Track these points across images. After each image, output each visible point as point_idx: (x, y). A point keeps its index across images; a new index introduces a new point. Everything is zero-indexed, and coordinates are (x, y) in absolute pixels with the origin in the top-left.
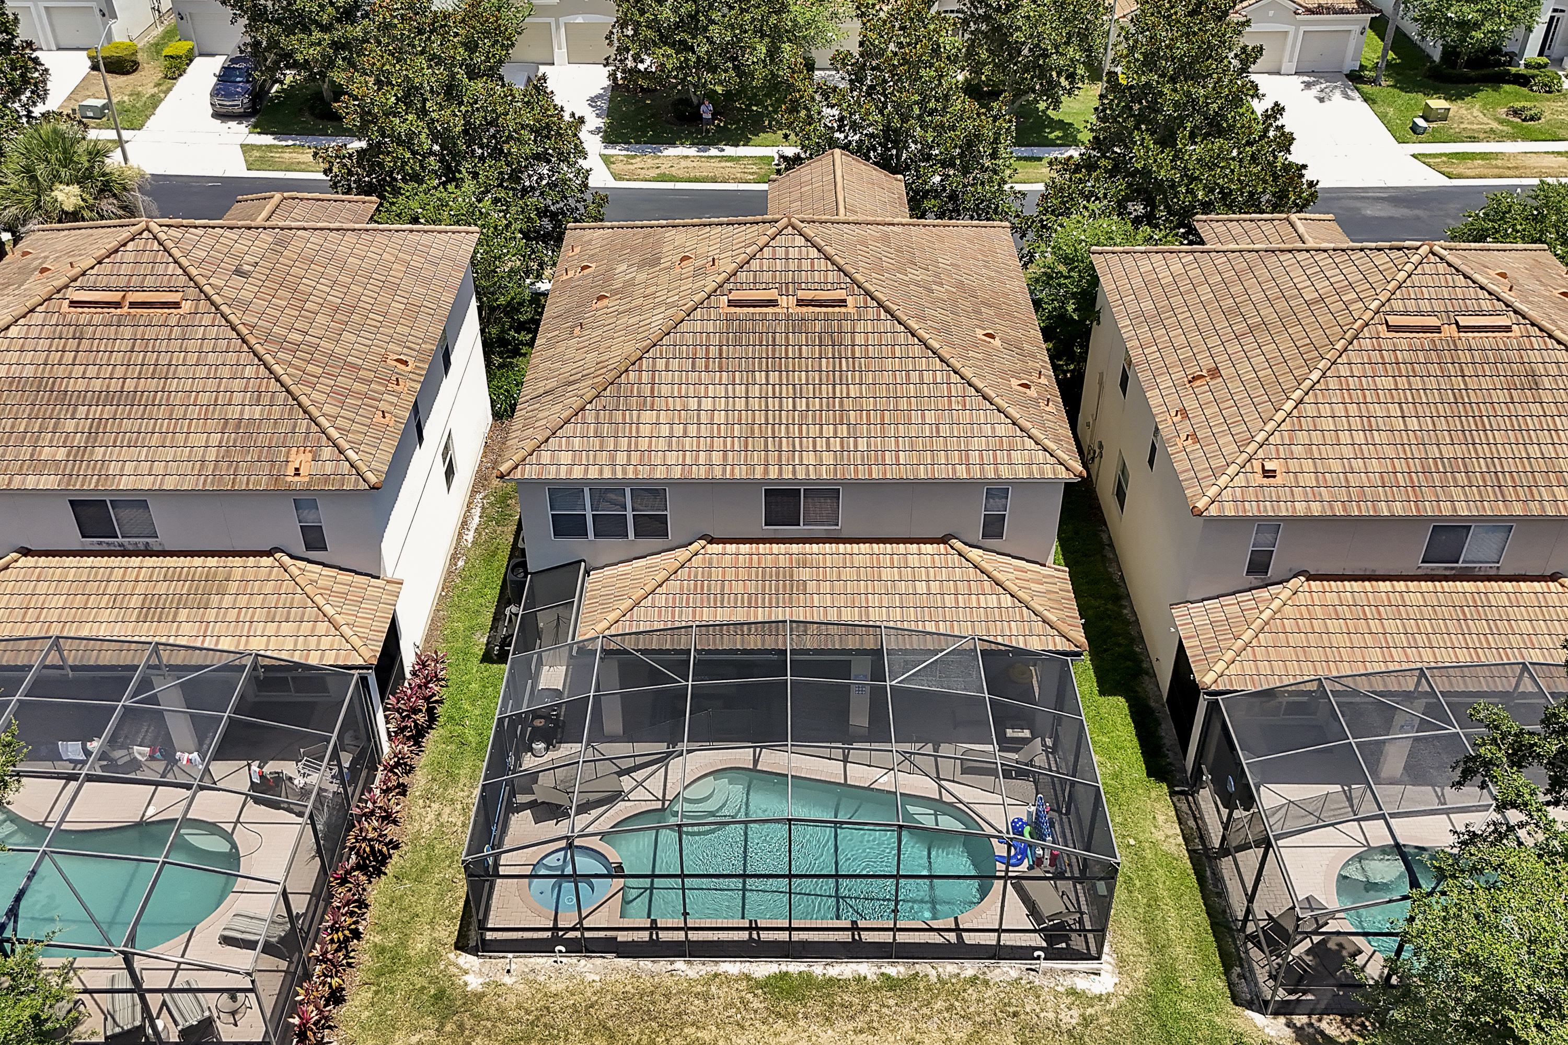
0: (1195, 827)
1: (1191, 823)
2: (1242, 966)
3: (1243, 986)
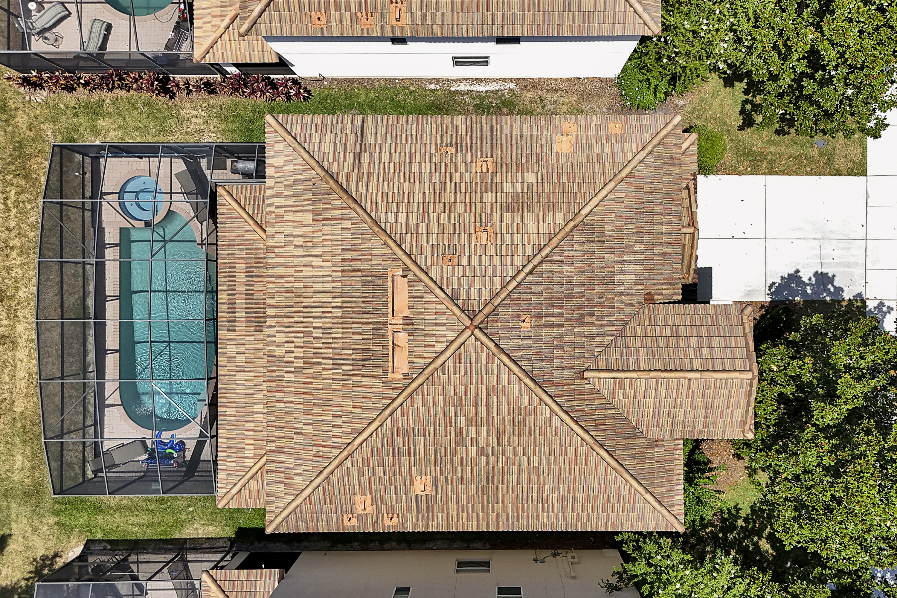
3: (98, 548)
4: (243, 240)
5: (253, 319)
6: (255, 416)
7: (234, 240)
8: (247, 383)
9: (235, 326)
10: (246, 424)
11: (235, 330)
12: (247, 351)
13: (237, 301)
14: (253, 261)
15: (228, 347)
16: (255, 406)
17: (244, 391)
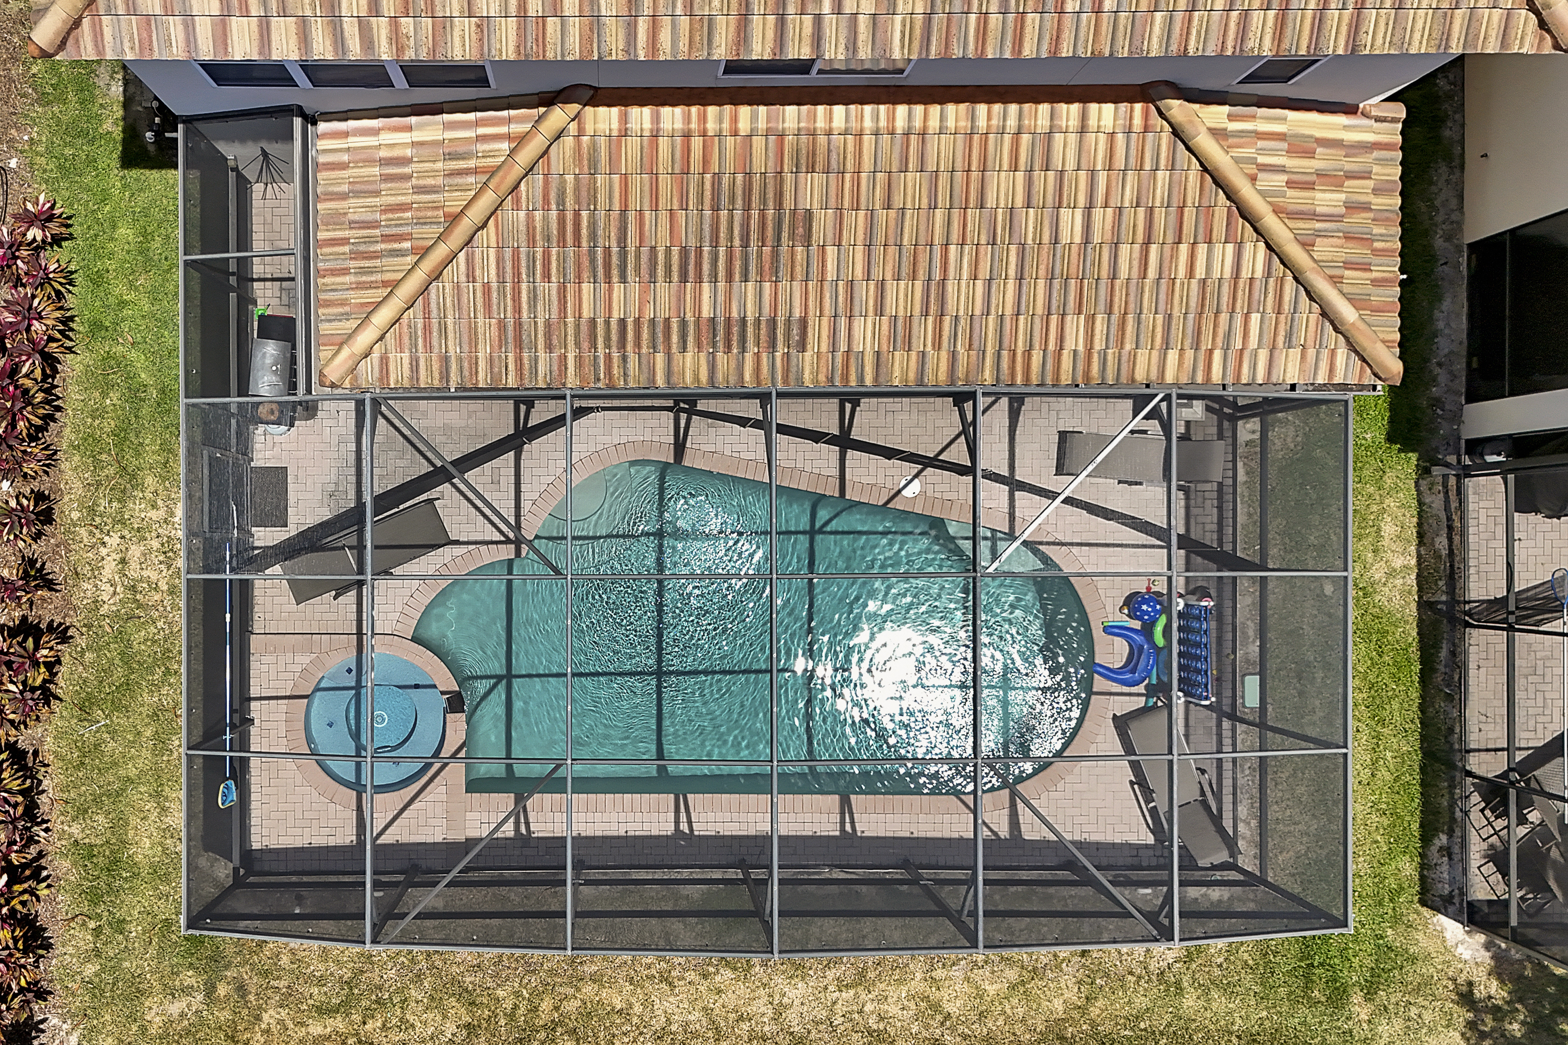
0: (1444, 552)
1: (1441, 542)
2: (1450, 833)
3: (1444, 871)
4: (502, 293)
5: (767, 250)
6: (1097, 239)
7: (502, 326)
8: (984, 273)
9: (788, 321)
10: (1123, 272)
11: (804, 323)
12: (877, 273)
13: (706, 312)
14: (570, 251)
15: (858, 347)
16: (1065, 238)
17: (1011, 284)
